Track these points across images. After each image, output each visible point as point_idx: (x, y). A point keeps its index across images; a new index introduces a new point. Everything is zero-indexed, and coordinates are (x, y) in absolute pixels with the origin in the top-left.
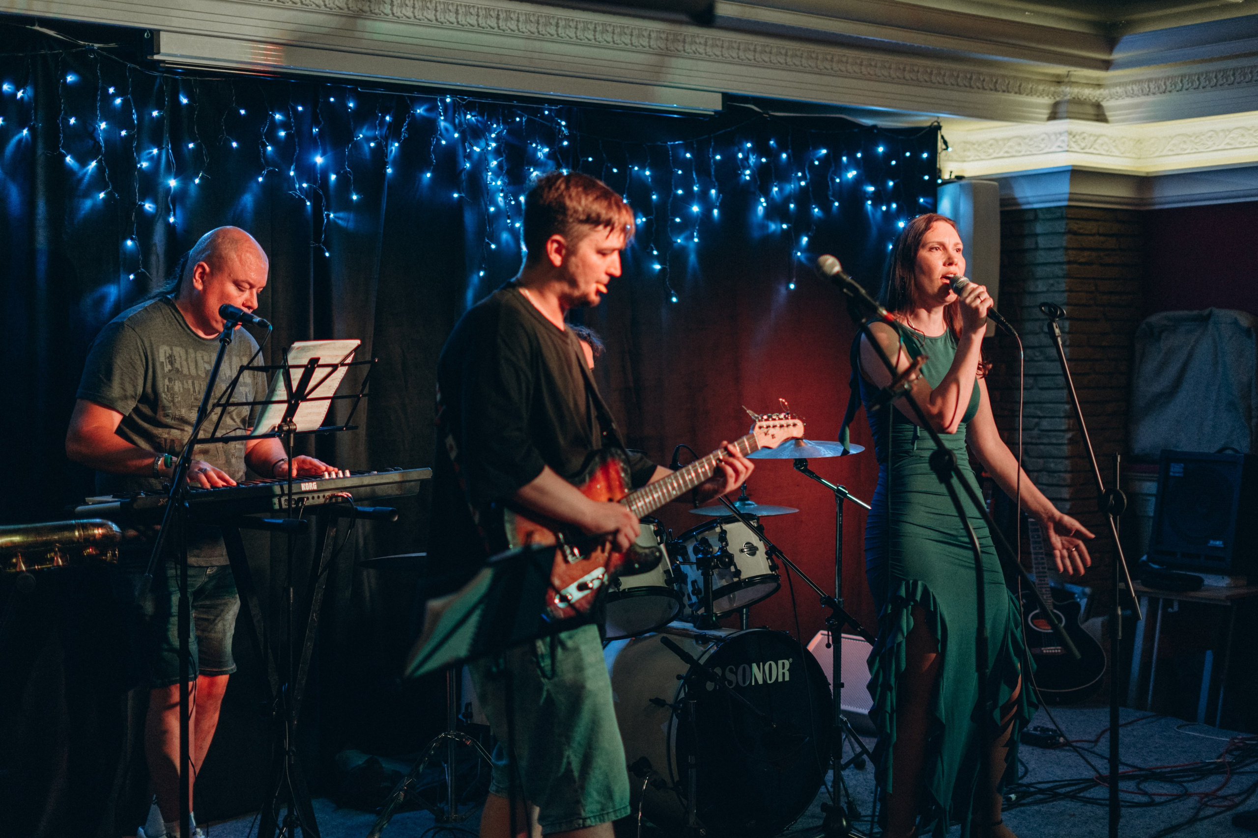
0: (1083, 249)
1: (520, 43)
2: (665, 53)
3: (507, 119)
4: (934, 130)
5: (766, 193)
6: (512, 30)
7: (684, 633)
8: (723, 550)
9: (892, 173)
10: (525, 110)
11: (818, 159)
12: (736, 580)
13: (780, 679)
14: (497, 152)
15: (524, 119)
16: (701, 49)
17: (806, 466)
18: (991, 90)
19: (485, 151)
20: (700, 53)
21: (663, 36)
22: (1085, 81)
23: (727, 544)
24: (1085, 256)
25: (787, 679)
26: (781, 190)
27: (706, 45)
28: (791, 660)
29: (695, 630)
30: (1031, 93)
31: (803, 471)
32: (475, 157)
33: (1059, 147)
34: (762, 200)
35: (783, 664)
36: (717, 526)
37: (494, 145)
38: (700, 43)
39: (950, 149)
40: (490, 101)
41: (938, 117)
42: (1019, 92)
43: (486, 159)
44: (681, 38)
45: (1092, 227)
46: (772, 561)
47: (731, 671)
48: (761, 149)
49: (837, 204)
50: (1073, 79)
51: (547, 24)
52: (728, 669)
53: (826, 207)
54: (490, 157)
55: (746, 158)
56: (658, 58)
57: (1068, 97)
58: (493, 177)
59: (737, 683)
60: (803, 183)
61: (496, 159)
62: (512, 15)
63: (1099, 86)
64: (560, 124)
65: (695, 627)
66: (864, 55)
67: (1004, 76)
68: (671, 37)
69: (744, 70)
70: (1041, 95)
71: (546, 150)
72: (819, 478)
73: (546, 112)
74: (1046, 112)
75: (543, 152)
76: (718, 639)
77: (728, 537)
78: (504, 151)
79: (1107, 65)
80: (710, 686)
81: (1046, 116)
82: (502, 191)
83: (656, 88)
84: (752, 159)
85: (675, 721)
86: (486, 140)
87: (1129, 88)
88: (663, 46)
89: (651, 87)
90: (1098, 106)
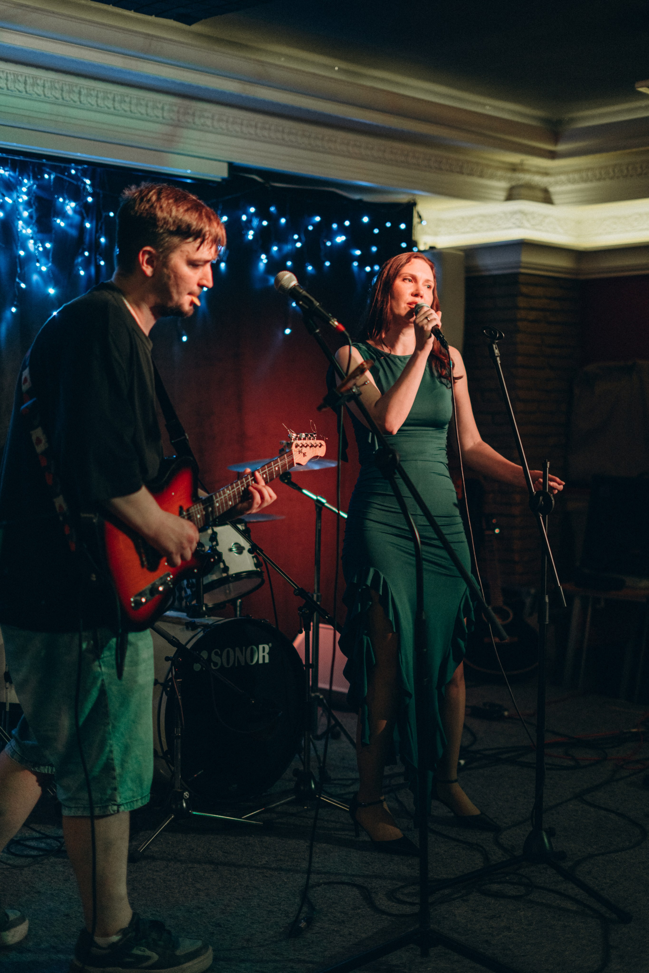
0: (532, 309)
1: (47, 107)
2: (177, 125)
3: (37, 175)
4: (411, 206)
5: (267, 252)
6: (38, 95)
7: (176, 621)
8: (213, 549)
9: (375, 240)
10: (54, 169)
11: (313, 225)
12: (224, 575)
13: (261, 661)
14: (28, 204)
15: (52, 177)
16: (209, 122)
17: (289, 479)
18: (458, 172)
19: (15, 202)
20: (208, 127)
21: (176, 109)
22: (534, 169)
23: (217, 544)
24: (532, 315)
25: (267, 661)
26: (280, 250)
27: (213, 119)
28: (270, 644)
29: (188, 618)
30: (492, 177)
31: (287, 483)
32: (8, 208)
33: (514, 224)
34: (263, 257)
35: (264, 648)
36: (208, 529)
37: (25, 198)
38: (208, 118)
39: (424, 223)
40: (22, 158)
41: (414, 195)
42: (481, 176)
43: (17, 210)
44: (191, 112)
45: (539, 291)
46: (257, 559)
47: (216, 654)
48: (262, 214)
49: (327, 264)
50: (526, 167)
51: (70, 92)
52: (213, 652)
53: (319, 266)
54: (21, 208)
55: (249, 221)
56: (171, 128)
57: (521, 182)
58: (24, 226)
59: (222, 663)
60: (299, 245)
61: (26, 210)
62: (38, 82)
63: (546, 173)
64: (85, 183)
65: (188, 616)
66: (351, 137)
67: (468, 162)
68: (182, 110)
69: (246, 143)
70: (500, 179)
71: (73, 204)
72: (300, 489)
73: (73, 172)
74: (503, 195)
75: (70, 207)
76: (206, 626)
77: (219, 538)
78: (34, 203)
79: (553, 155)
80: (197, 667)
81: (503, 198)
82: (32, 238)
83: (170, 155)
84: (255, 222)
85: (165, 697)
86: (17, 191)
87: (571, 176)
88: (175, 117)
89: (164, 154)
90: (546, 191)
